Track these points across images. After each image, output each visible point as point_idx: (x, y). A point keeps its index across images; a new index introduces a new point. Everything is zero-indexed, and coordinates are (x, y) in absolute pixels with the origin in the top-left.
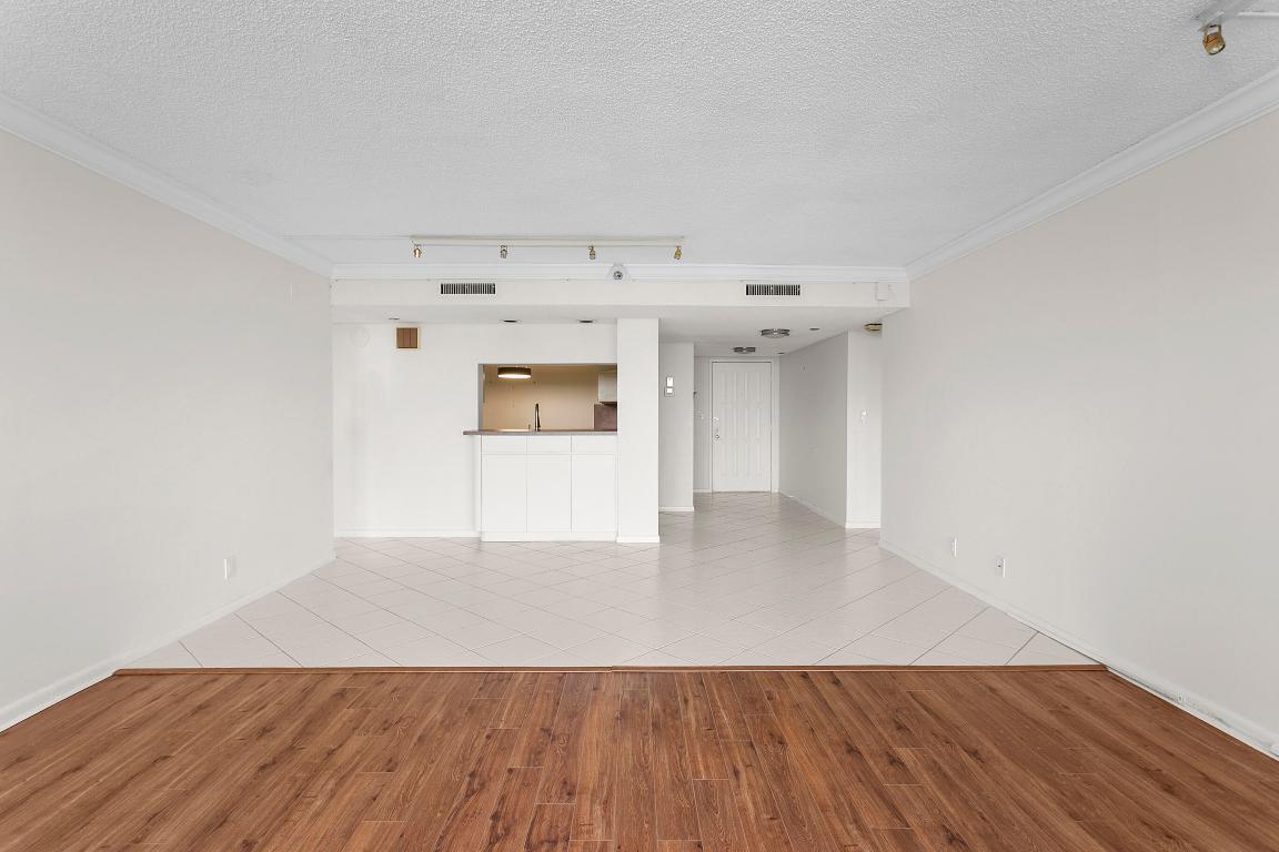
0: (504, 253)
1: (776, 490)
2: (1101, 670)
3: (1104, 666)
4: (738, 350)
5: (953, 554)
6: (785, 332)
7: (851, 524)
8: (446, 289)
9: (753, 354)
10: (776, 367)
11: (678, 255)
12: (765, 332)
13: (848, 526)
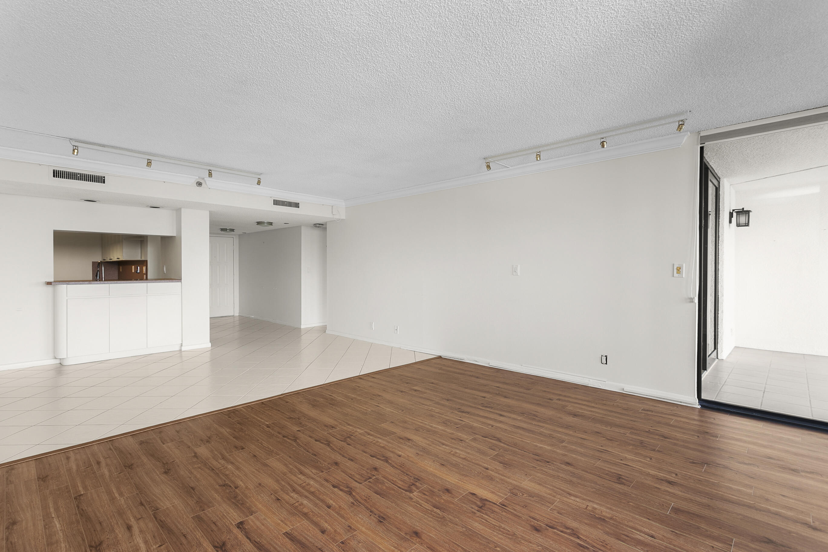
0: (149, 163)
1: (237, 314)
2: (440, 357)
3: (440, 356)
4: (222, 230)
5: (372, 329)
6: (271, 224)
7: (304, 325)
8: (57, 174)
9: (233, 233)
10: (237, 241)
11: (259, 183)
12: (259, 223)
13: (302, 327)
